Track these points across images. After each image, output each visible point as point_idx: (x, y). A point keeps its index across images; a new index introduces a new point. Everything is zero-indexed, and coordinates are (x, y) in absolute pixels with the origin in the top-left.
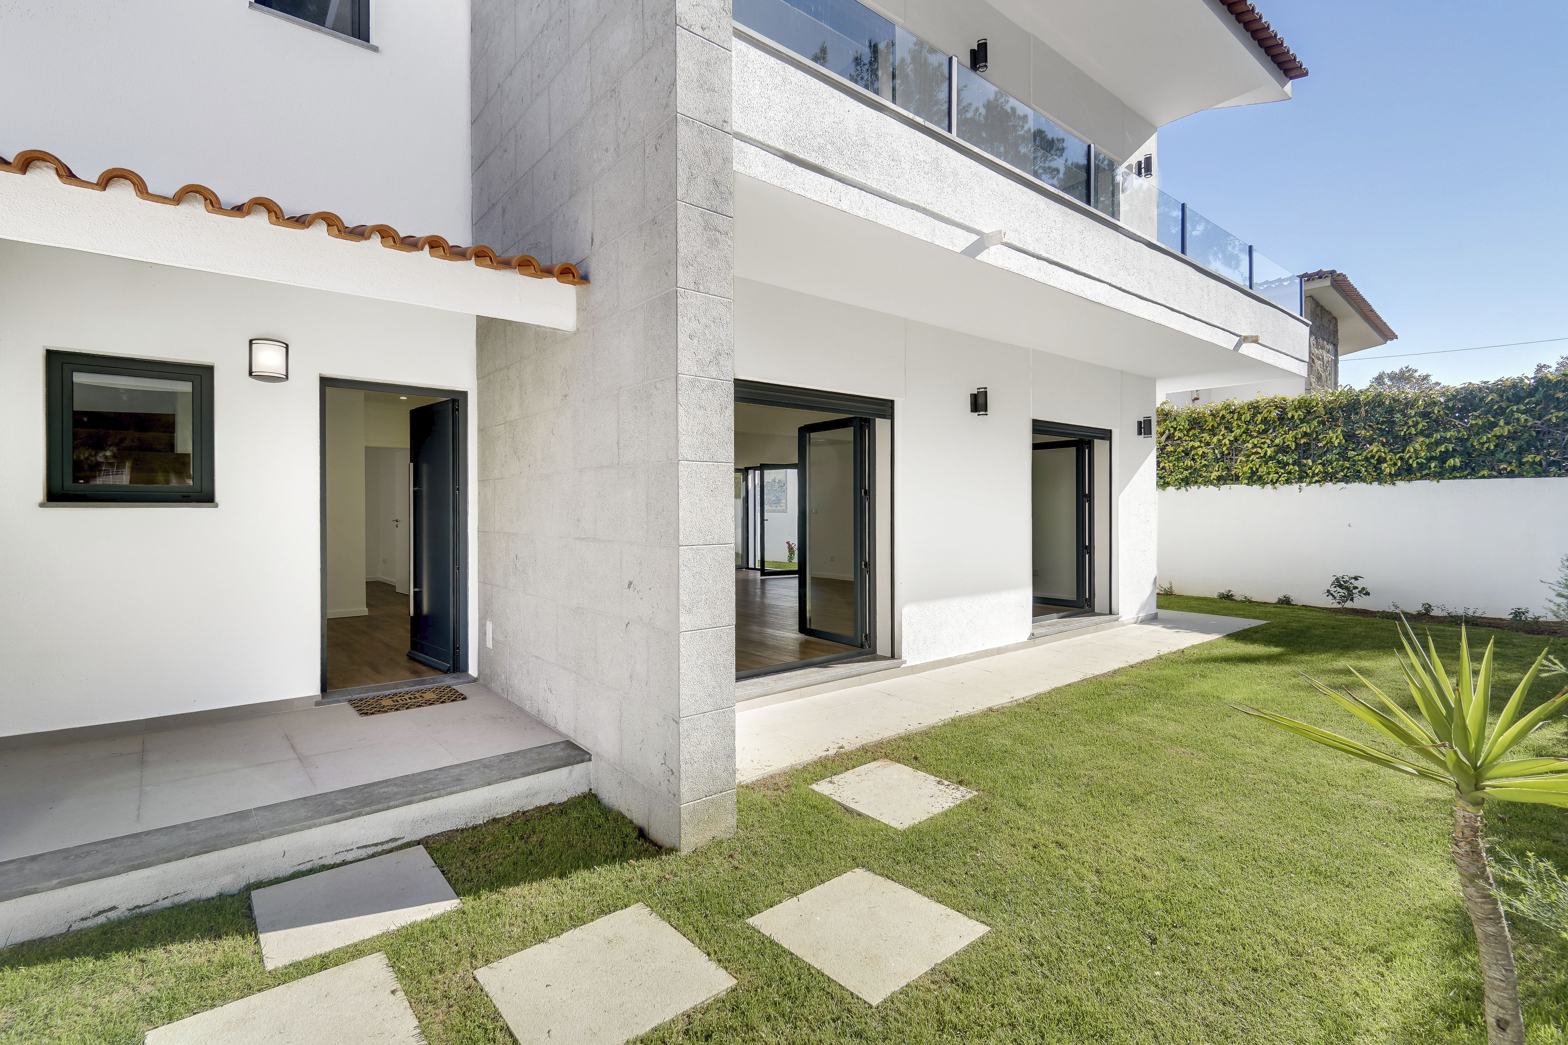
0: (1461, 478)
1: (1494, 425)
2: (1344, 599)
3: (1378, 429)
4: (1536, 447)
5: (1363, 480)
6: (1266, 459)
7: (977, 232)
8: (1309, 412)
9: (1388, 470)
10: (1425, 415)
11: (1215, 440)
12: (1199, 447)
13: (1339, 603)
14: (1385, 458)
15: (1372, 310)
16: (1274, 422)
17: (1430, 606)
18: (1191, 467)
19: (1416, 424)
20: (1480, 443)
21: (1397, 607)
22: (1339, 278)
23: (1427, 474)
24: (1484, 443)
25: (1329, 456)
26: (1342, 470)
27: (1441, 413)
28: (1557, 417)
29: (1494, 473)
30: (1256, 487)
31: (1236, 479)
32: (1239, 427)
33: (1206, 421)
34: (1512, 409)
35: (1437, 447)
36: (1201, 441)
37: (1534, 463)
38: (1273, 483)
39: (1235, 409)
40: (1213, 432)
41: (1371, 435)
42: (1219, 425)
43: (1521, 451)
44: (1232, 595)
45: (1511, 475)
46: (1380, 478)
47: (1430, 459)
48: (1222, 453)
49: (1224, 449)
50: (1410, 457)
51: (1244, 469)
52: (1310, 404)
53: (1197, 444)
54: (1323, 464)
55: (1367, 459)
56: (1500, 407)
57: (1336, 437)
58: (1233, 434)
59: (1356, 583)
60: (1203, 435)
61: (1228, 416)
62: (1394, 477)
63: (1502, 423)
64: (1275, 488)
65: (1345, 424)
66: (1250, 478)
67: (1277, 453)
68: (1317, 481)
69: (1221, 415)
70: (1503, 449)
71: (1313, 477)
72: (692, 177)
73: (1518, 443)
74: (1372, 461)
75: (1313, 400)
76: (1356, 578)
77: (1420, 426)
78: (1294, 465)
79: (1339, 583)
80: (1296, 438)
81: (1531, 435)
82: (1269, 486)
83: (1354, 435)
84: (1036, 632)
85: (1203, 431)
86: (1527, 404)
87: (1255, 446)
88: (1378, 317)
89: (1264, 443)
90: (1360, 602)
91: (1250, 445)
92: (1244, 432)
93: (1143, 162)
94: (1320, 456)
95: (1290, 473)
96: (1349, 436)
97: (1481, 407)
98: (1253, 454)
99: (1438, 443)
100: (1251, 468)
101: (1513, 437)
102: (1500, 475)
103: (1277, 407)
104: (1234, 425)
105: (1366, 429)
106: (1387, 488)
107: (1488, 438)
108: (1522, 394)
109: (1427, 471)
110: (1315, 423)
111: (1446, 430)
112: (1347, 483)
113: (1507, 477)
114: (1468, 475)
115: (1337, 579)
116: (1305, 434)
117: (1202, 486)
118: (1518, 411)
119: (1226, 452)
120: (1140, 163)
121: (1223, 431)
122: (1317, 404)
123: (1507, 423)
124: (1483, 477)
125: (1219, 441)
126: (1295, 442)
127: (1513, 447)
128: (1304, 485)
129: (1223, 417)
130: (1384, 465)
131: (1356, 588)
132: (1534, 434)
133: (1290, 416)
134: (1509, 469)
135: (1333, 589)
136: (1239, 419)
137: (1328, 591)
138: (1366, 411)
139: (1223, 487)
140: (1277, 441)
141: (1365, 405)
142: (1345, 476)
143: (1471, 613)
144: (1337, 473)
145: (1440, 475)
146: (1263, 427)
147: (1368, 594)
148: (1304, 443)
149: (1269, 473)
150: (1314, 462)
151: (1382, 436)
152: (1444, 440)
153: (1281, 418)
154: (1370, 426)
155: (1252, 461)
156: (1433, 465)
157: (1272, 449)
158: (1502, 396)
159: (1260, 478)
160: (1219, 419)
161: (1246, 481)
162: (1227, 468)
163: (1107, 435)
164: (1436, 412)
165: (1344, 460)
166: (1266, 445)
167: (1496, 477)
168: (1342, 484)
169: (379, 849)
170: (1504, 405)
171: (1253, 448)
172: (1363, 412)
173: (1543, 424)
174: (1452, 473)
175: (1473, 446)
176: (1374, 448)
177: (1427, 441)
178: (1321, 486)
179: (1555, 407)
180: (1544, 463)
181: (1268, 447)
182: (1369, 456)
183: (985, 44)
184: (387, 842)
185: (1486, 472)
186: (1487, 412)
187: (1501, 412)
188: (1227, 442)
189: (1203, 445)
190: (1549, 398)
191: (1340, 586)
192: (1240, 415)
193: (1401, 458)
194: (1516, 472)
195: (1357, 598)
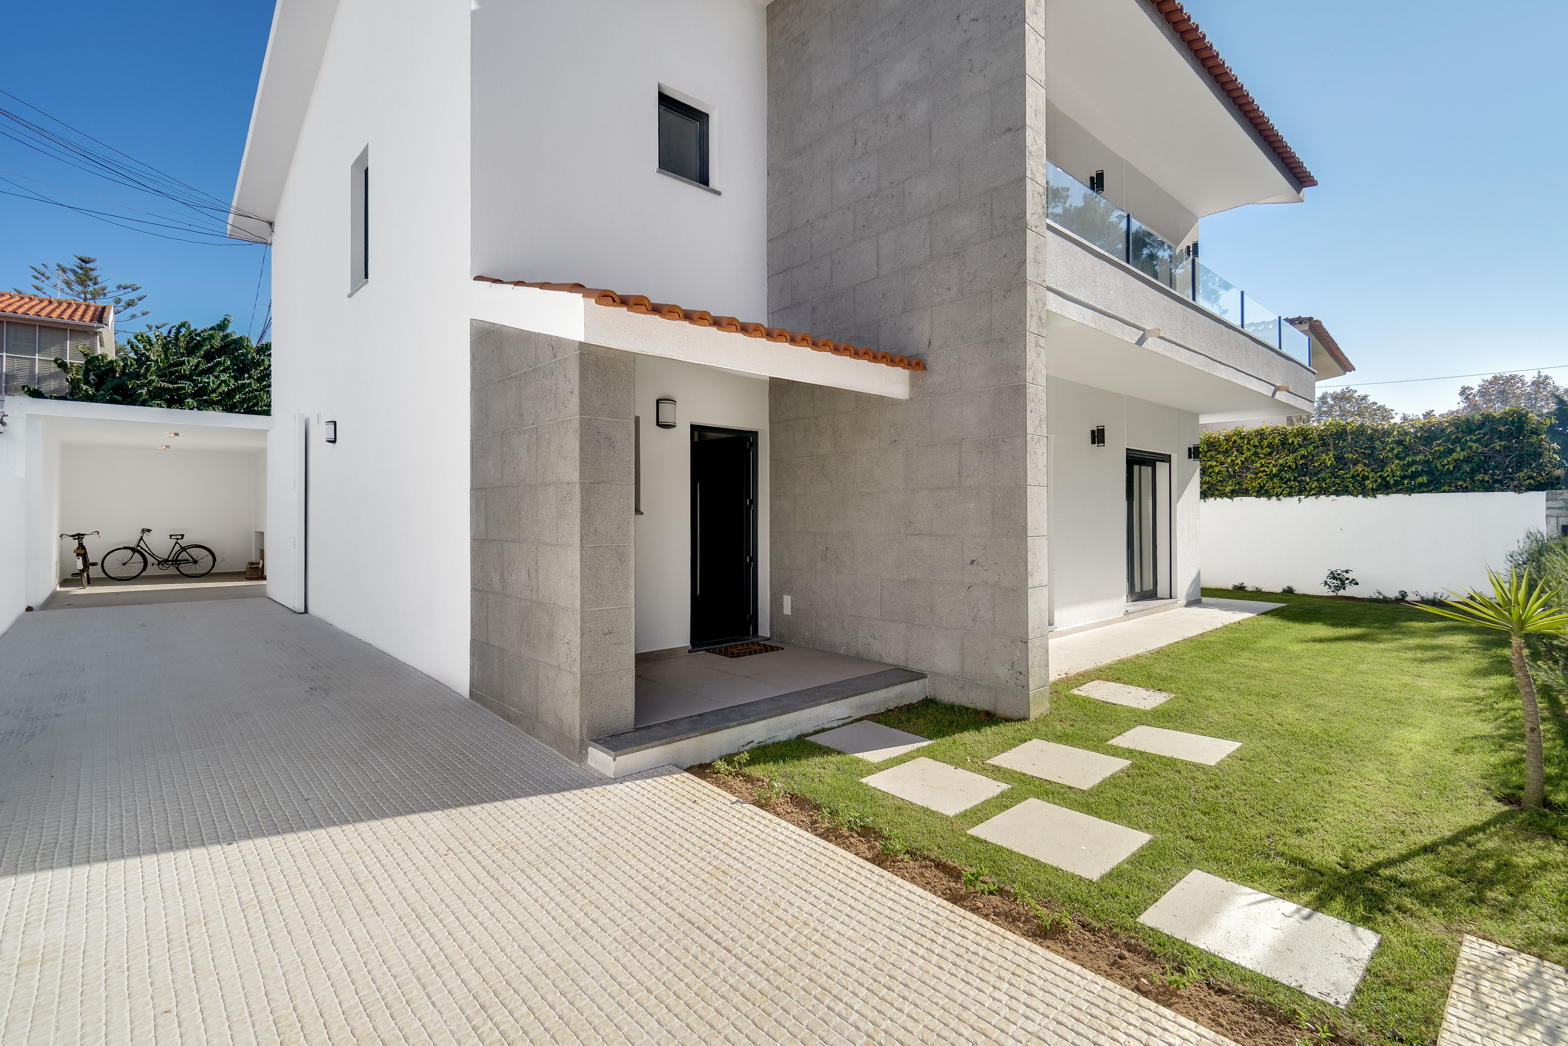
0: (1427, 492)
1: (1451, 451)
2: (1337, 588)
3: (1362, 453)
4: (1484, 469)
5: (1352, 494)
6: (1271, 477)
7: (1143, 330)
8: (1305, 439)
9: (1371, 486)
10: (1399, 443)
11: (1229, 460)
12: (1216, 466)
13: (1333, 591)
14: (1368, 476)
15: (1338, 348)
16: (1278, 446)
17: (1406, 593)
18: (1209, 482)
19: (1392, 449)
20: (1442, 465)
21: (1380, 593)
22: (1316, 324)
23: (1401, 489)
24: (1444, 465)
25: (1323, 475)
26: (1334, 486)
27: (1412, 441)
28: (1500, 445)
29: (1453, 489)
30: (1263, 499)
31: (1246, 493)
32: (1249, 450)
33: (1220, 445)
34: (1466, 439)
35: (1409, 468)
36: (1217, 461)
37: (1483, 480)
38: (1277, 495)
39: (1245, 436)
40: (1226, 453)
41: (1357, 458)
42: (1232, 448)
43: (1473, 472)
44: (1244, 587)
45: (1465, 490)
46: (1365, 492)
47: (1404, 477)
48: (1234, 471)
49: (1236, 468)
50: (1388, 476)
51: (1254, 484)
52: (1306, 432)
53: (1214, 463)
54: (1318, 480)
55: (1353, 477)
56: (1457, 437)
57: (1329, 459)
58: (1244, 456)
59: (1347, 575)
60: (1219, 456)
61: (1239, 441)
62: (1374, 492)
63: (1458, 449)
64: (1280, 500)
65: (1335, 449)
66: (1258, 492)
67: (1280, 471)
68: (1314, 494)
69: (1233, 440)
70: (1459, 470)
71: (1310, 491)
72: (1032, 316)
73: (1470, 465)
74: (1358, 478)
75: (1309, 429)
76: (1347, 572)
77: (1396, 451)
78: (1294, 481)
79: (1333, 576)
80: (1296, 460)
81: (1480, 459)
82: (1274, 498)
83: (1343, 458)
84: (1129, 609)
85: (1219, 453)
86: (1478, 434)
87: (1262, 466)
88: (1342, 354)
89: (1269, 463)
90: (1350, 591)
91: (1258, 465)
92: (1253, 454)
93: (1191, 246)
94: (1316, 474)
95: (1291, 488)
96: (1338, 458)
97: (1442, 437)
98: (1260, 472)
99: (1410, 464)
100: (1259, 484)
101: (1467, 460)
102: (1458, 489)
103: (1279, 435)
104: (1245, 448)
105: (1352, 453)
106: (1370, 500)
107: (1448, 461)
108: (1474, 427)
109: (1401, 487)
110: (1311, 447)
111: (1415, 454)
112: (1337, 496)
113: (1463, 491)
114: (1433, 490)
115: (1332, 572)
116: (1303, 457)
117: (1218, 499)
118: (1471, 440)
119: (1238, 470)
120: (1188, 247)
121: (1235, 453)
122: (1313, 432)
123: (1463, 450)
124: (1445, 491)
125: (1232, 461)
126: (1295, 462)
127: (1467, 468)
128: (1302, 497)
129: (1235, 442)
130: (1367, 482)
131: (1347, 579)
132: (1483, 458)
133: (1290, 441)
134: (1464, 486)
135: (1329, 581)
136: (1249, 443)
137: (1326, 582)
138: (1352, 438)
139: (1235, 499)
140: (1281, 462)
141: (1351, 434)
142: (1336, 490)
143: (1438, 597)
144: (1330, 487)
145: (1410, 491)
146: (1269, 450)
147: (1357, 584)
148: (1302, 464)
149: (1274, 488)
150: (1310, 478)
151: (1365, 459)
152: (1414, 463)
153: (1283, 443)
154: (1355, 450)
155: (1260, 477)
156: (1406, 482)
157: (1277, 468)
158: (1458, 428)
159: (1267, 492)
160: (1231, 443)
161: (1255, 494)
162: (1238, 483)
163: (1167, 458)
164: (1408, 440)
165: (1335, 478)
166: (1271, 465)
167: (1454, 492)
168: (1334, 497)
169: (844, 721)
170: (1460, 435)
171: (1260, 467)
172: (1350, 439)
173: (1489, 451)
174: (1421, 488)
175: (1436, 467)
176: (1360, 467)
177: (1401, 463)
178: (1316, 498)
179: (1498, 438)
180: (1490, 481)
181: (1274, 466)
182: (1355, 474)
183: (1102, 174)
184: (847, 718)
185: (1446, 488)
186: (1445, 441)
187: (1458, 440)
188: (1240, 462)
189: (1218, 464)
190: (1493, 431)
191: (1334, 578)
192: (1249, 440)
193: (1380, 476)
194: (1470, 488)
195: (1348, 587)
